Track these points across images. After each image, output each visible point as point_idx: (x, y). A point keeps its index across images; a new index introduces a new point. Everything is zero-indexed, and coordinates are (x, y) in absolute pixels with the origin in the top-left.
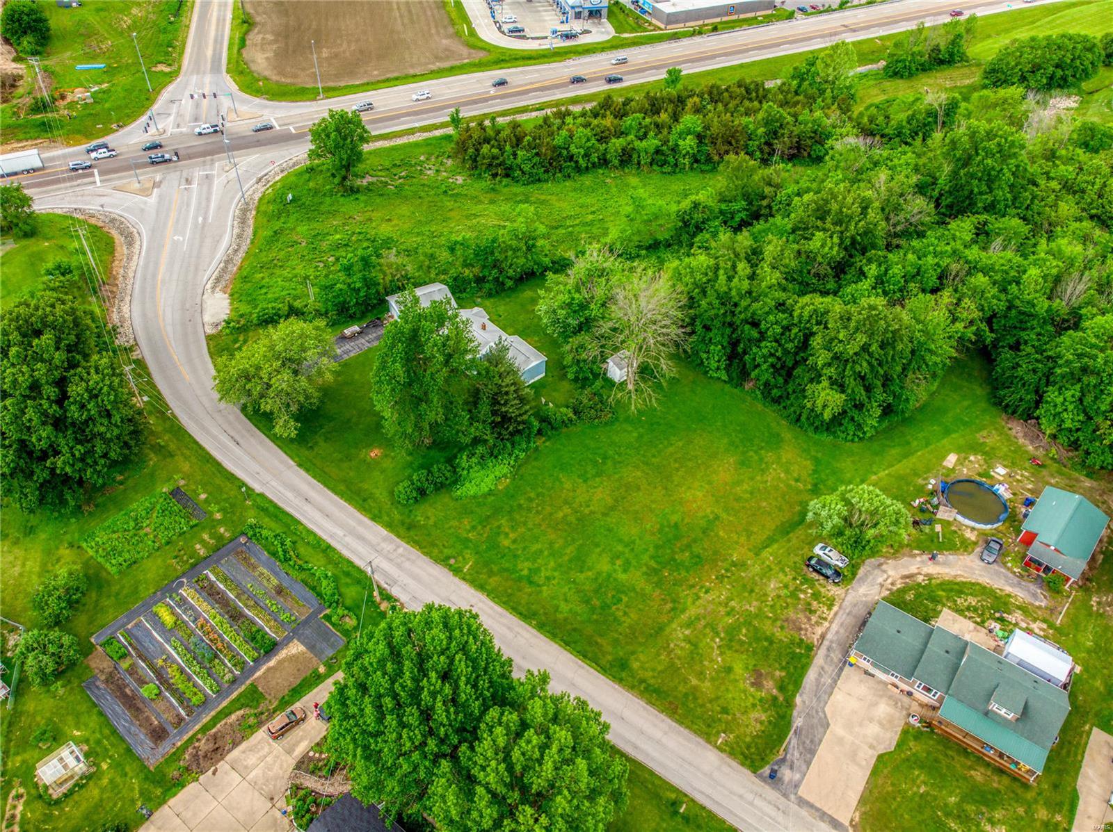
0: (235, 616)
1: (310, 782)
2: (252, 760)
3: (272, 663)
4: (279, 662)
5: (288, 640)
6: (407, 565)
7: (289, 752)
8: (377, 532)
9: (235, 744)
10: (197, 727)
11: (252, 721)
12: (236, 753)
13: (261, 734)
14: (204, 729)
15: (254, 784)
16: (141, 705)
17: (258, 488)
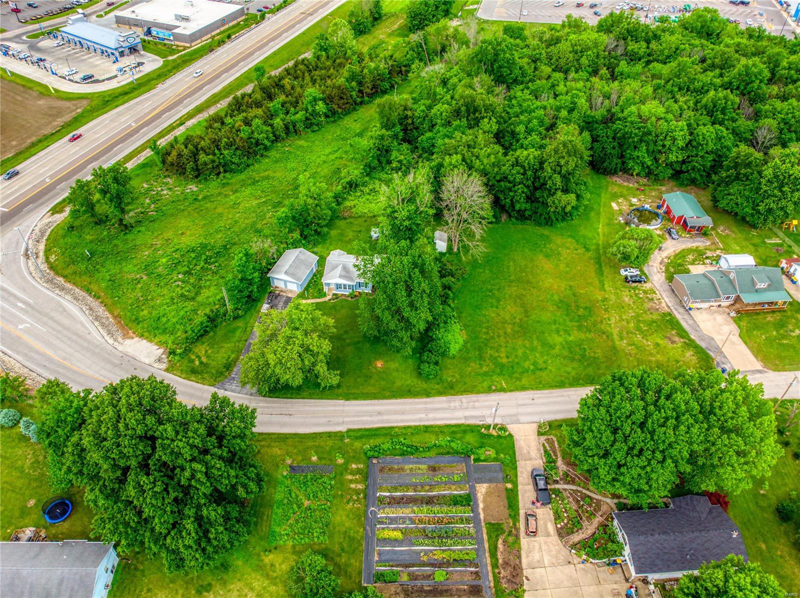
0: (430, 501)
1: (576, 538)
2: (536, 556)
3: (481, 505)
4: (484, 501)
5: (473, 488)
6: (477, 404)
7: (548, 535)
8: (440, 401)
9: (519, 557)
10: (489, 568)
11: (511, 539)
12: (524, 561)
13: (524, 541)
14: (495, 565)
15: (553, 565)
16: (445, 588)
17: (343, 428)
